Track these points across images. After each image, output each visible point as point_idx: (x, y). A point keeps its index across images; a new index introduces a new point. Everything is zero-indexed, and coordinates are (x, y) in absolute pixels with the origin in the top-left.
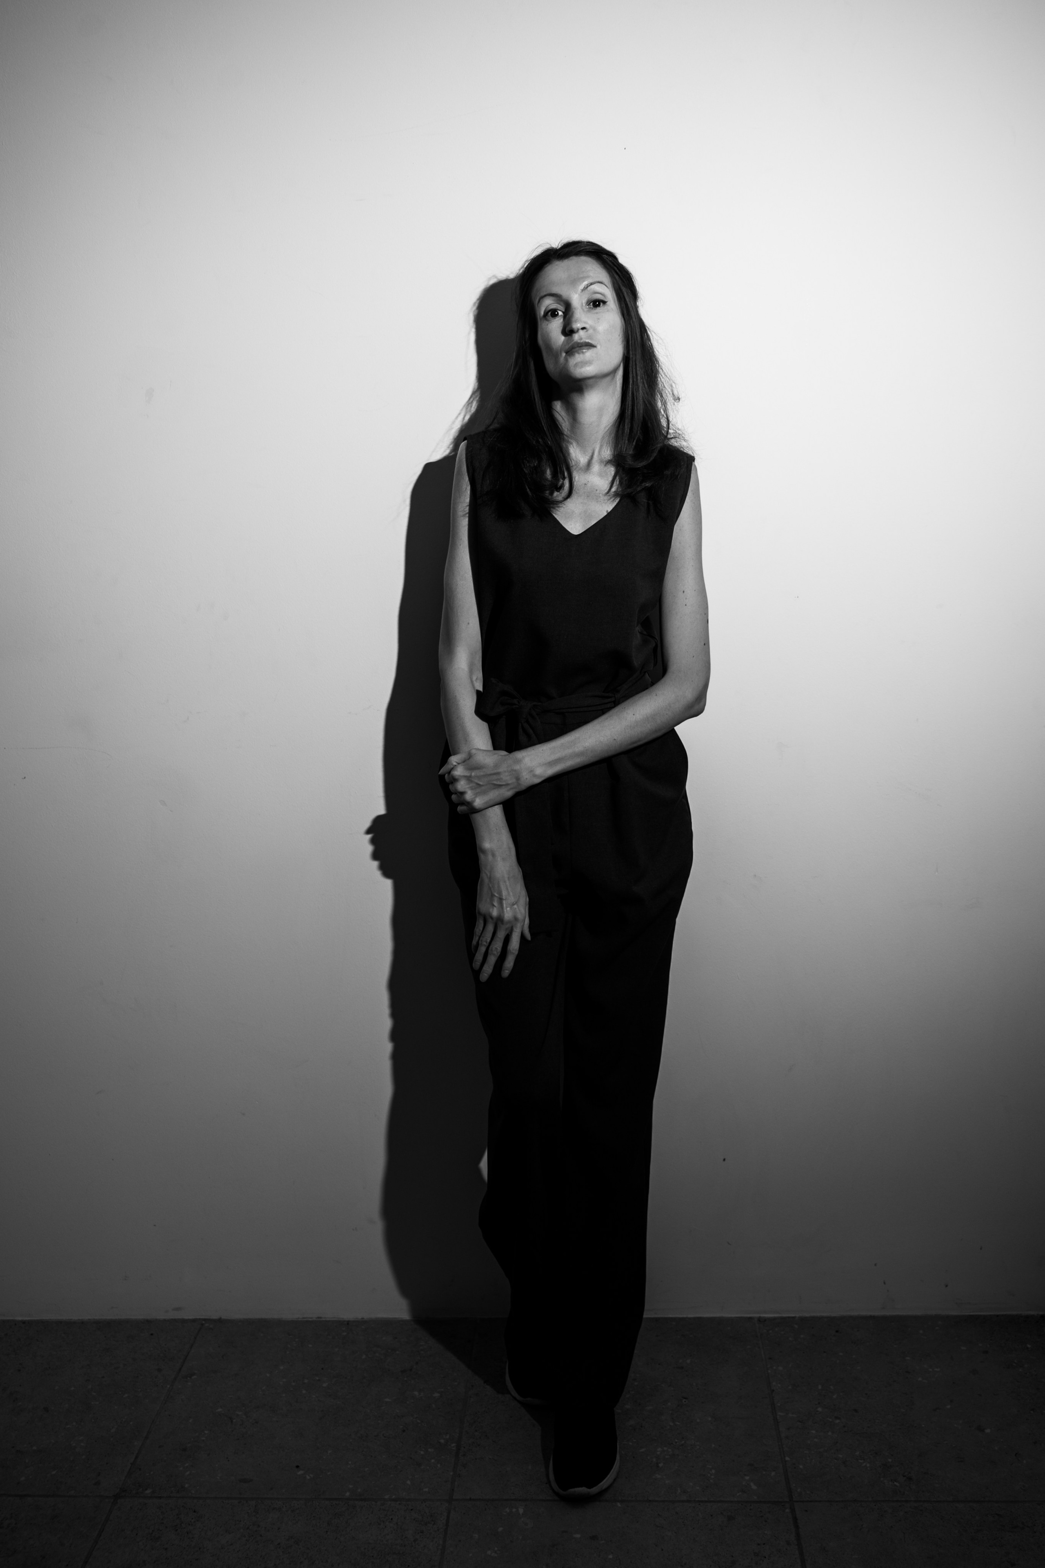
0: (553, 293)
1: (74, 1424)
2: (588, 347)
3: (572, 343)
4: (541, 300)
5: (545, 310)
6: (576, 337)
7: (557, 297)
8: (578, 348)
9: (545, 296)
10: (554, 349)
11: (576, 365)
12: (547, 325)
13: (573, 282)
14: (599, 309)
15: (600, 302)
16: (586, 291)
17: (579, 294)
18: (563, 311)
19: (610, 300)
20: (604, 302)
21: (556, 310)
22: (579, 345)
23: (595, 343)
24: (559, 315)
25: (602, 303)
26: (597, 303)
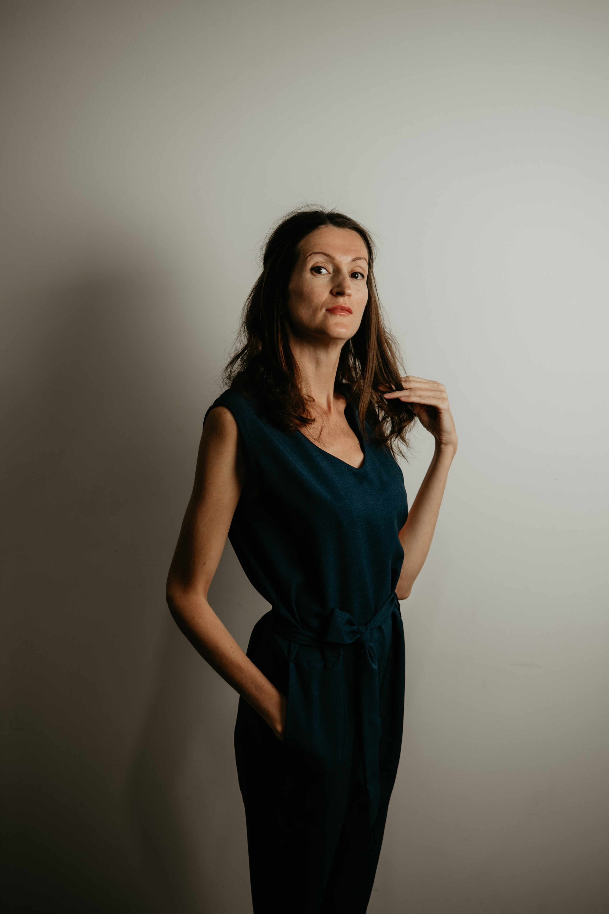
0: (327, 253)
2: (347, 313)
3: (338, 304)
4: (312, 255)
5: (313, 265)
6: (342, 301)
7: (330, 258)
8: (341, 311)
9: (319, 253)
10: (315, 302)
11: (336, 324)
12: (313, 279)
13: (346, 251)
14: (358, 281)
15: (359, 275)
16: (354, 263)
17: (349, 263)
18: (330, 271)
19: (366, 275)
20: (363, 276)
21: (322, 268)
22: (343, 308)
23: (353, 310)
24: (322, 273)
25: (361, 276)
26: (357, 275)
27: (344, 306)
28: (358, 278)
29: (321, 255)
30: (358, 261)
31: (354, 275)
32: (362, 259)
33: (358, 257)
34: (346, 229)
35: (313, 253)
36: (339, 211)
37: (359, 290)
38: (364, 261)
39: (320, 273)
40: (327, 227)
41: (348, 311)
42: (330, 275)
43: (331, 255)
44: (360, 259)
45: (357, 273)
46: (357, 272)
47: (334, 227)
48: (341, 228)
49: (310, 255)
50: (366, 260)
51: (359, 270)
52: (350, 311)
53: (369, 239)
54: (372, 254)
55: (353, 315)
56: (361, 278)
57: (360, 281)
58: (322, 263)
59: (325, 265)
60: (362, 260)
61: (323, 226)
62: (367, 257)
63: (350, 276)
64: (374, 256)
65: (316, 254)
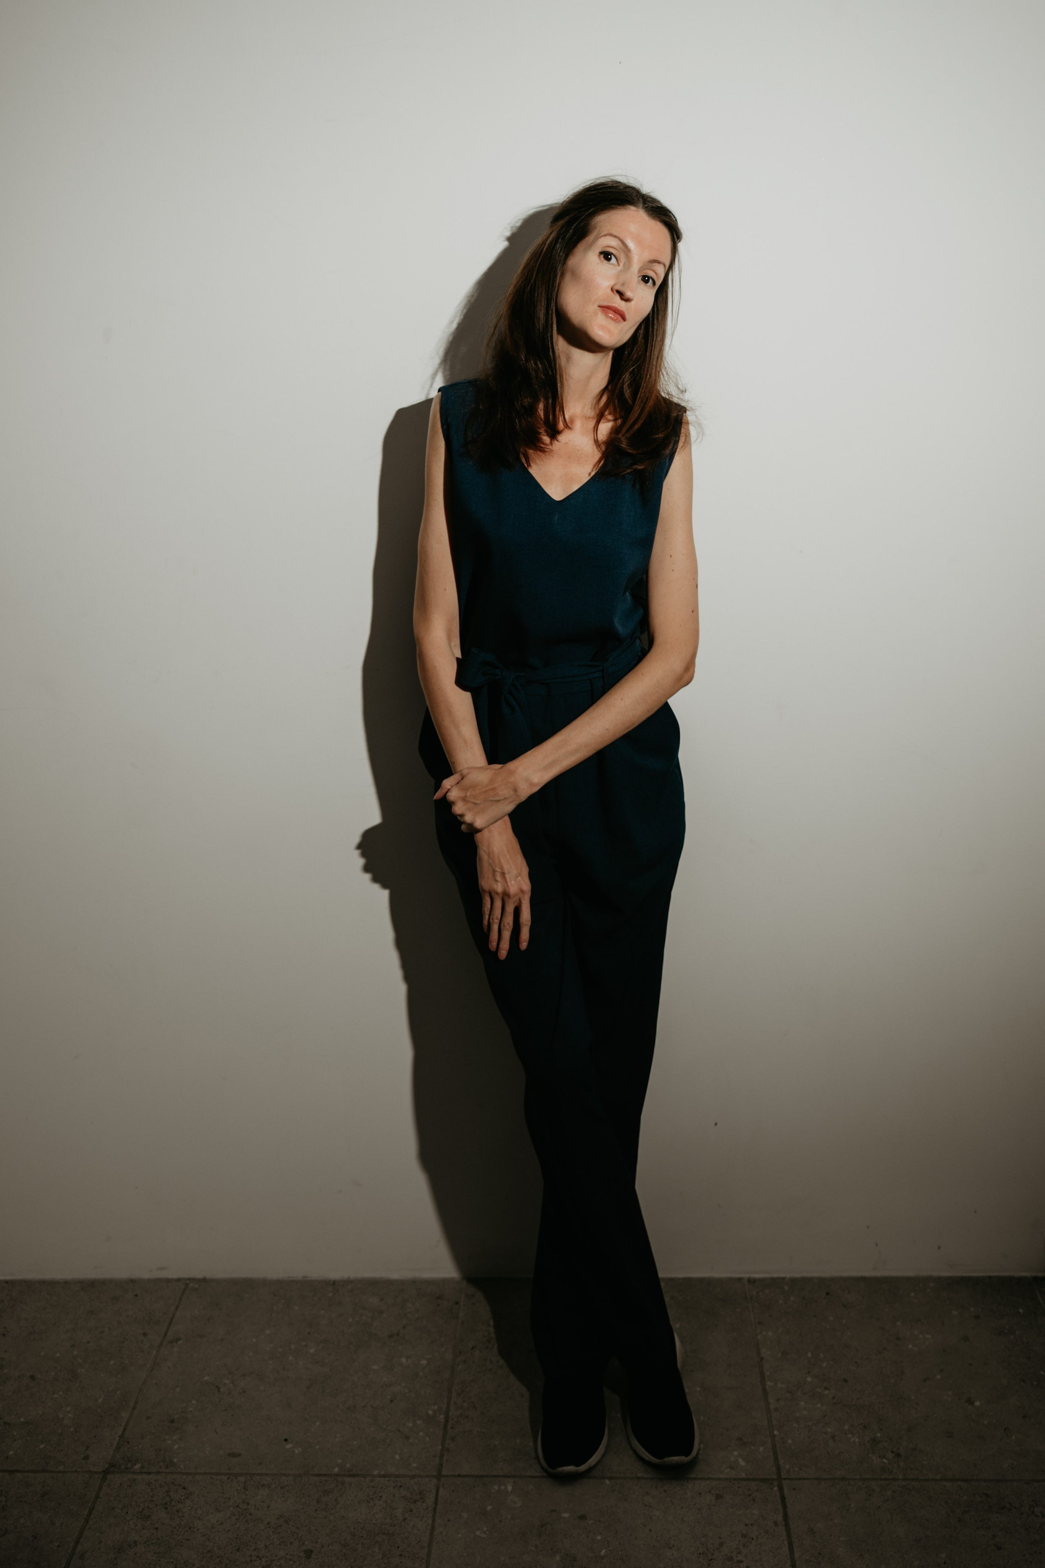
0: (625, 240)
1: (61, 1393)
5: (604, 248)
7: (627, 249)
8: (613, 312)
9: (615, 237)
10: (590, 291)
12: (598, 264)
13: (646, 248)
14: (647, 287)
15: (651, 281)
16: (650, 265)
17: (644, 263)
18: (620, 264)
19: (658, 283)
20: (654, 283)
21: (612, 256)
22: (618, 312)
23: (627, 317)
24: (611, 262)
26: (648, 280)
27: (621, 309)
28: (648, 284)
29: (617, 240)
30: (655, 264)
31: (645, 279)
32: (661, 263)
33: (658, 259)
34: (659, 223)
35: (609, 232)
37: (643, 297)
38: (662, 266)
39: (609, 260)
40: (636, 211)
41: (621, 317)
42: (619, 268)
43: (628, 245)
44: (659, 262)
45: (649, 277)
46: (649, 275)
47: (644, 213)
48: (651, 218)
49: (605, 235)
50: (665, 266)
51: (653, 274)
52: (624, 319)
55: (625, 322)
56: (652, 284)
57: (649, 287)
58: (615, 250)
59: (617, 253)
60: (660, 265)
61: (632, 208)
62: (667, 264)
63: (641, 278)
65: (611, 235)
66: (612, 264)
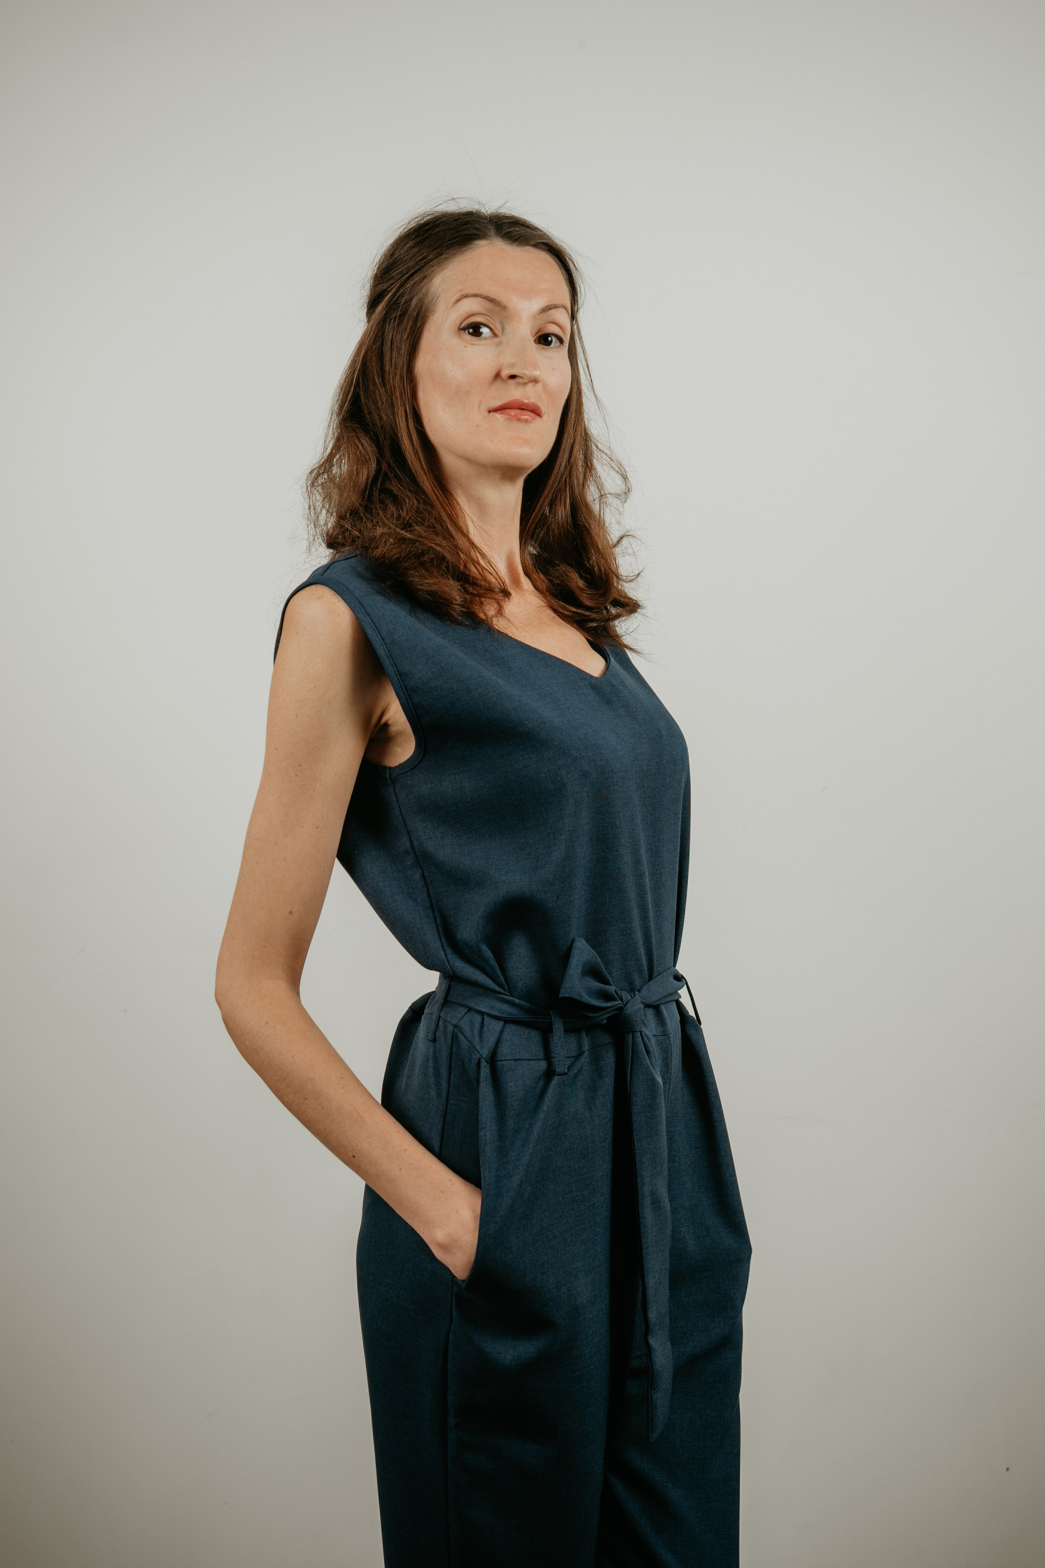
0: (492, 295)
2: (533, 415)
7: (497, 306)
8: (519, 411)
9: (475, 296)
12: (465, 347)
13: (529, 293)
14: (552, 350)
16: (544, 315)
17: (534, 317)
18: (497, 332)
19: (567, 339)
20: (561, 340)
21: (481, 326)
22: (523, 407)
23: (543, 409)
24: (483, 336)
25: (558, 341)
26: (550, 339)
27: (526, 401)
28: (552, 345)
29: (479, 299)
30: (551, 312)
31: (543, 339)
32: (560, 307)
33: (552, 303)
34: (527, 248)
35: (465, 296)
36: (514, 210)
37: (553, 369)
38: (562, 310)
39: (478, 335)
40: (490, 244)
41: (533, 411)
42: (498, 341)
43: (500, 300)
44: (555, 307)
45: (548, 335)
46: (550, 332)
47: (503, 243)
48: (517, 245)
49: (458, 301)
50: (566, 308)
51: (553, 329)
52: (536, 412)
53: (572, 266)
54: (576, 294)
55: (541, 419)
56: (558, 344)
57: (555, 350)
58: (482, 316)
59: (488, 319)
60: (558, 309)
61: (482, 243)
62: (568, 303)
63: (537, 341)
64: (580, 300)
65: (466, 296)
66: (485, 339)
